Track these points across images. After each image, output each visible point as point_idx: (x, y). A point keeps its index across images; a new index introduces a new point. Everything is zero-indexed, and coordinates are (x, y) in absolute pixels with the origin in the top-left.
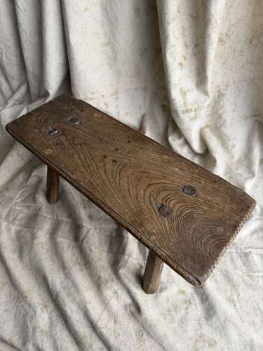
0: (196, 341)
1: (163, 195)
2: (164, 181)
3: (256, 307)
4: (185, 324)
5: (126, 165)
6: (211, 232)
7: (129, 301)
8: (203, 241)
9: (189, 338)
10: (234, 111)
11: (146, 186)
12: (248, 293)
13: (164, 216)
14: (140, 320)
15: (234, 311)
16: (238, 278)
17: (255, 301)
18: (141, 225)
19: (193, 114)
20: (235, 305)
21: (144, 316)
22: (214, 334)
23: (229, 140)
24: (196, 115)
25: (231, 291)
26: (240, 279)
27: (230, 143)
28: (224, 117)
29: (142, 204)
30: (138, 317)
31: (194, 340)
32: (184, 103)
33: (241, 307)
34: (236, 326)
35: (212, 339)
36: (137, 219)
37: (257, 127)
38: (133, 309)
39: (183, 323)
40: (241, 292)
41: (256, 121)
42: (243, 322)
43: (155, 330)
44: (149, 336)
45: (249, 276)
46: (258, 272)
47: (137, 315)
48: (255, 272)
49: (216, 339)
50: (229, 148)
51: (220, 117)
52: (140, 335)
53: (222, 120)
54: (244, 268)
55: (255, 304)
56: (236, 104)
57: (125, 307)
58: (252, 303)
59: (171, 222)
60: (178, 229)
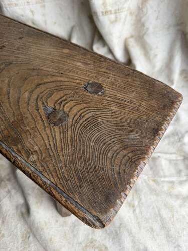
0: (86, 246)
1: (56, 97)
2: (59, 79)
3: (157, 213)
4: (77, 227)
5: (10, 63)
6: (122, 141)
7: (21, 201)
8: (110, 155)
9: (79, 244)
10: (157, 19)
11: (33, 86)
12: (151, 199)
13: (55, 124)
14: (28, 221)
15: (132, 216)
16: (142, 183)
17: (157, 207)
18: (17, 140)
19: (113, 17)
20: (135, 211)
21: (32, 218)
22: (107, 240)
23: (151, 50)
24: (116, 17)
25: (133, 195)
26: (145, 184)
27: (152, 52)
28: (147, 25)
29: (23, 110)
30: (26, 219)
31: (84, 245)
32: (103, 4)
33: (141, 213)
34: (130, 233)
35: (104, 245)
36: (12, 133)
37: (180, 37)
38: (24, 210)
39: (75, 227)
40: (143, 197)
41: (179, 30)
42: (140, 228)
43: (41, 233)
44: (35, 239)
45: (154, 181)
46: (165, 176)
47: (25, 216)
48: (161, 177)
49: (108, 245)
50: (151, 57)
51: (143, 25)
52: (25, 238)
53: (145, 28)
54: (150, 172)
55: (157, 210)
56: (159, 11)
57: (17, 207)
58: (154, 208)
59: (64, 132)
60: (72, 141)
